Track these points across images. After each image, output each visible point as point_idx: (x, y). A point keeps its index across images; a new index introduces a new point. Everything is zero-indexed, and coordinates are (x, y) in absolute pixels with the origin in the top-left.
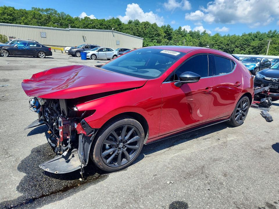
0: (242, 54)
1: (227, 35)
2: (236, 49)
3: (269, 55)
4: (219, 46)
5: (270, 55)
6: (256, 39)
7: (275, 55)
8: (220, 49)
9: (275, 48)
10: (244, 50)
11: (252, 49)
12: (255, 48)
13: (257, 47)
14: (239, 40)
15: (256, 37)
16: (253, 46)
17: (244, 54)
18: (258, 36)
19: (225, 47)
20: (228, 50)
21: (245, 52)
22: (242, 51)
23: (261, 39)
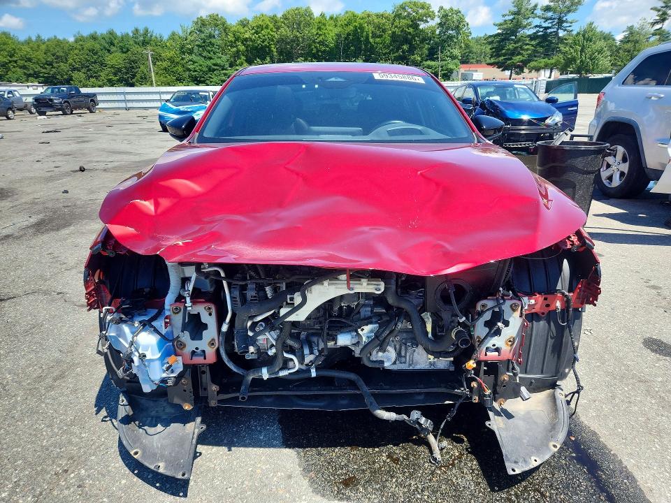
0: (93, 86)
1: (34, 38)
2: (75, 75)
3: (159, 85)
4: (24, 67)
5: (161, 85)
6: (113, 49)
7: (170, 85)
8: (30, 75)
9: (165, 69)
10: (97, 78)
11: (115, 74)
12: (119, 70)
13: (124, 70)
14: (76, 51)
15: (112, 44)
16: (112, 67)
17: (100, 86)
18: (115, 42)
19: (44, 71)
20: (54, 77)
21: (100, 83)
22: (92, 80)
23: (124, 50)
